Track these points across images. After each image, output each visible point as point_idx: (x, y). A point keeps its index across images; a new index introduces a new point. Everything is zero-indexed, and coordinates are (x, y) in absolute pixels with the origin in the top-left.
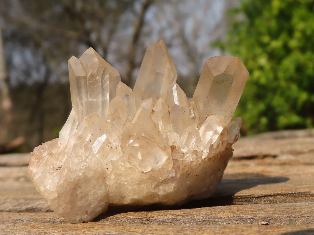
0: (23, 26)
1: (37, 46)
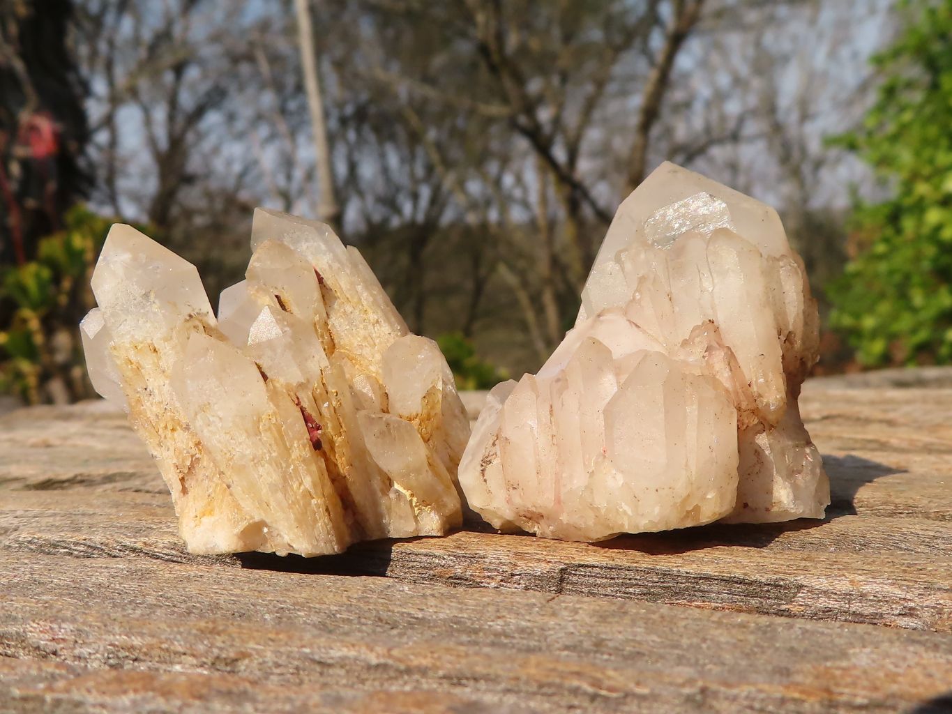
0: (381, 92)
1: (415, 138)
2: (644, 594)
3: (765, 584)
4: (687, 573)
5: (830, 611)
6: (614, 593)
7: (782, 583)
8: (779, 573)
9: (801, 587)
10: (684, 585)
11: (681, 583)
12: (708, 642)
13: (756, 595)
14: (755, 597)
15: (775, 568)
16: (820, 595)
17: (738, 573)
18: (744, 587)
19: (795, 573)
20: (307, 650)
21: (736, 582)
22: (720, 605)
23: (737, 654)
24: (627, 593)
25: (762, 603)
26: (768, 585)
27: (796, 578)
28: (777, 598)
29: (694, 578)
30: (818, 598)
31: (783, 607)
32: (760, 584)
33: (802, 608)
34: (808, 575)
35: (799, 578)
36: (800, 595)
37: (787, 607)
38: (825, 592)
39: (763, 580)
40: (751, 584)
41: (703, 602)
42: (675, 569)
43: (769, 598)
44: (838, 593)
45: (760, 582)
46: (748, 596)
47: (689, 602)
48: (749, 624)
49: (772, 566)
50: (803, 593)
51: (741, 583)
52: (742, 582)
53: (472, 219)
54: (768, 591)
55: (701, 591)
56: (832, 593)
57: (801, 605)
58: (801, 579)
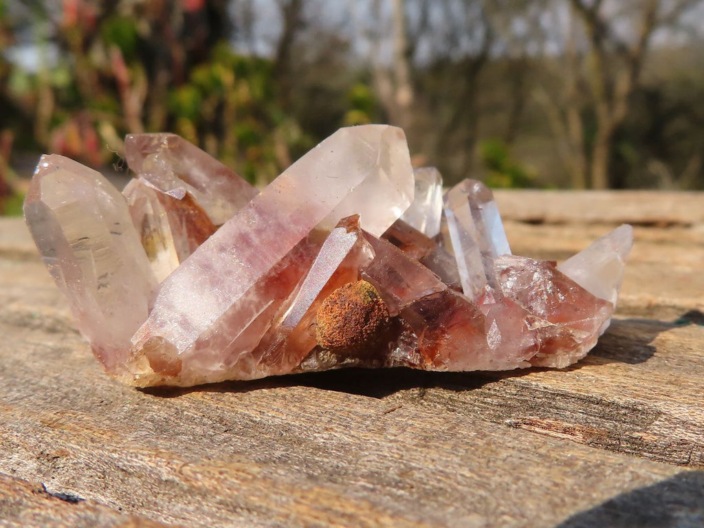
2: (501, 406)
3: (623, 408)
4: (545, 388)
5: (685, 444)
6: (472, 402)
7: (640, 408)
8: (639, 396)
9: (659, 413)
10: (540, 400)
11: (538, 398)
12: (521, 483)
13: (611, 418)
14: (611, 419)
15: (636, 391)
16: (678, 425)
17: (595, 393)
18: (600, 408)
19: (656, 399)
20: (115, 456)
21: (593, 402)
22: (572, 425)
23: (544, 505)
24: (485, 403)
25: (616, 426)
26: (626, 408)
27: (655, 404)
28: (633, 423)
29: (551, 394)
30: (675, 428)
31: (636, 435)
32: (618, 407)
33: (656, 438)
34: (669, 402)
35: (658, 404)
36: (657, 423)
37: (640, 434)
38: (684, 422)
39: (621, 403)
40: (608, 405)
41: (556, 420)
42: (534, 383)
43: (625, 422)
44: (698, 424)
45: (618, 405)
46: (603, 417)
47: (540, 418)
48: (576, 462)
49: (634, 388)
50: (660, 421)
51: (598, 404)
52: (599, 402)
53: (516, 53)
54: (625, 415)
55: (557, 408)
56: (692, 424)
57: (655, 434)
58: (661, 406)
